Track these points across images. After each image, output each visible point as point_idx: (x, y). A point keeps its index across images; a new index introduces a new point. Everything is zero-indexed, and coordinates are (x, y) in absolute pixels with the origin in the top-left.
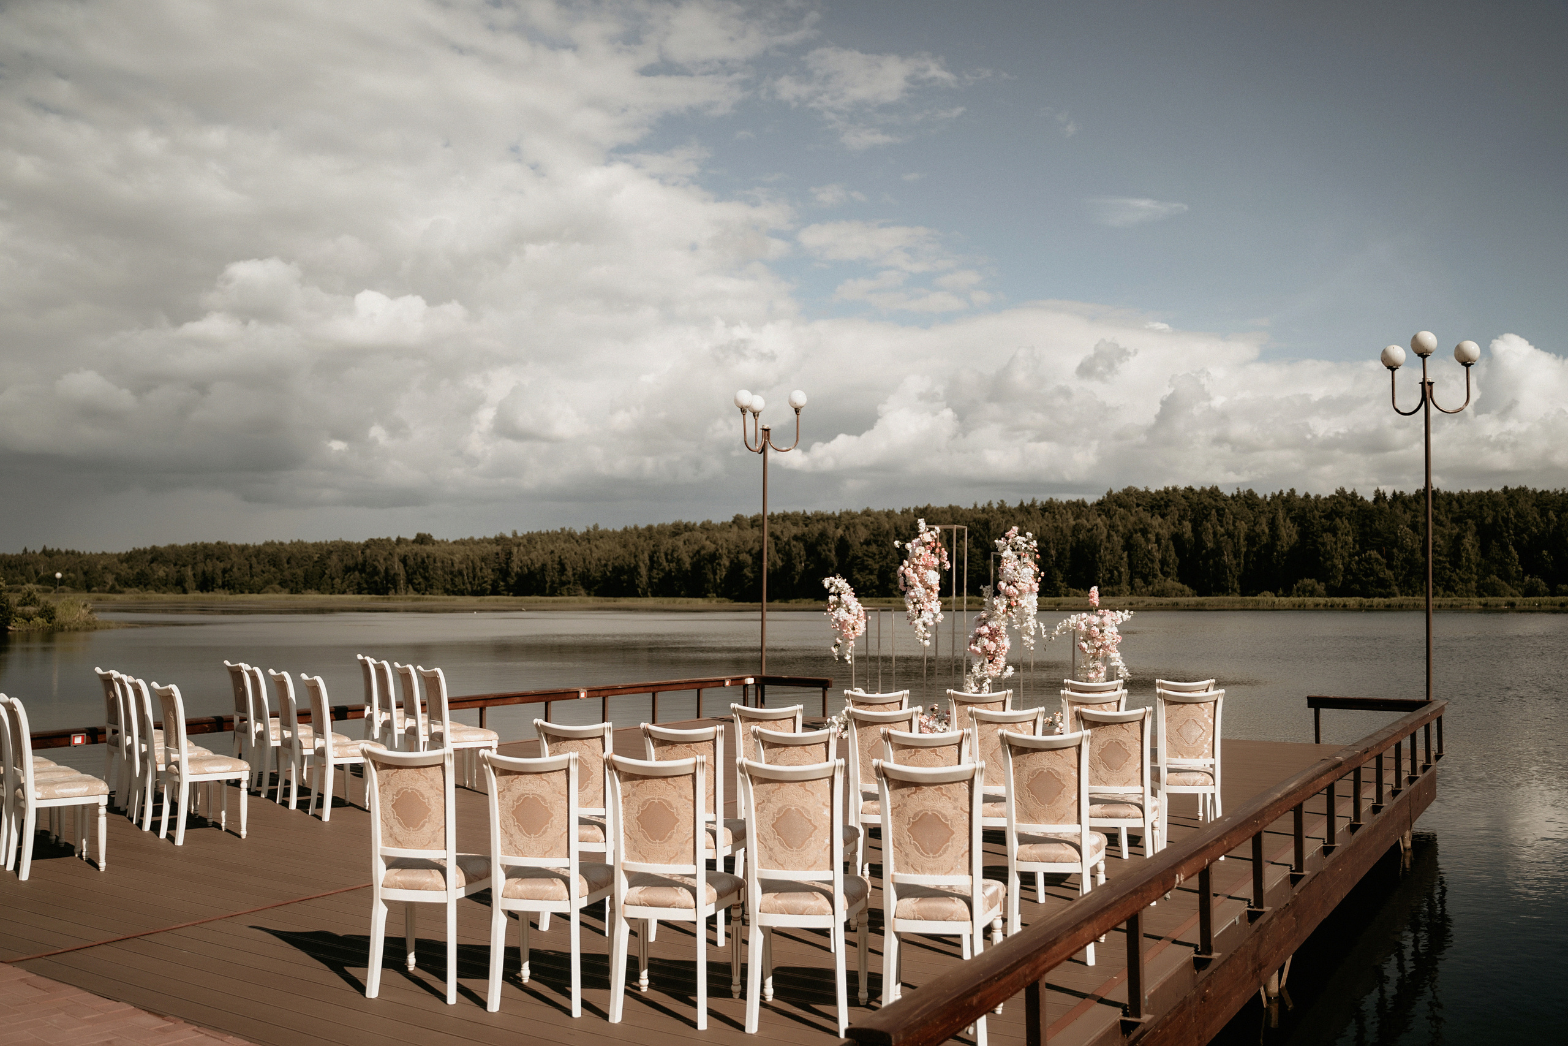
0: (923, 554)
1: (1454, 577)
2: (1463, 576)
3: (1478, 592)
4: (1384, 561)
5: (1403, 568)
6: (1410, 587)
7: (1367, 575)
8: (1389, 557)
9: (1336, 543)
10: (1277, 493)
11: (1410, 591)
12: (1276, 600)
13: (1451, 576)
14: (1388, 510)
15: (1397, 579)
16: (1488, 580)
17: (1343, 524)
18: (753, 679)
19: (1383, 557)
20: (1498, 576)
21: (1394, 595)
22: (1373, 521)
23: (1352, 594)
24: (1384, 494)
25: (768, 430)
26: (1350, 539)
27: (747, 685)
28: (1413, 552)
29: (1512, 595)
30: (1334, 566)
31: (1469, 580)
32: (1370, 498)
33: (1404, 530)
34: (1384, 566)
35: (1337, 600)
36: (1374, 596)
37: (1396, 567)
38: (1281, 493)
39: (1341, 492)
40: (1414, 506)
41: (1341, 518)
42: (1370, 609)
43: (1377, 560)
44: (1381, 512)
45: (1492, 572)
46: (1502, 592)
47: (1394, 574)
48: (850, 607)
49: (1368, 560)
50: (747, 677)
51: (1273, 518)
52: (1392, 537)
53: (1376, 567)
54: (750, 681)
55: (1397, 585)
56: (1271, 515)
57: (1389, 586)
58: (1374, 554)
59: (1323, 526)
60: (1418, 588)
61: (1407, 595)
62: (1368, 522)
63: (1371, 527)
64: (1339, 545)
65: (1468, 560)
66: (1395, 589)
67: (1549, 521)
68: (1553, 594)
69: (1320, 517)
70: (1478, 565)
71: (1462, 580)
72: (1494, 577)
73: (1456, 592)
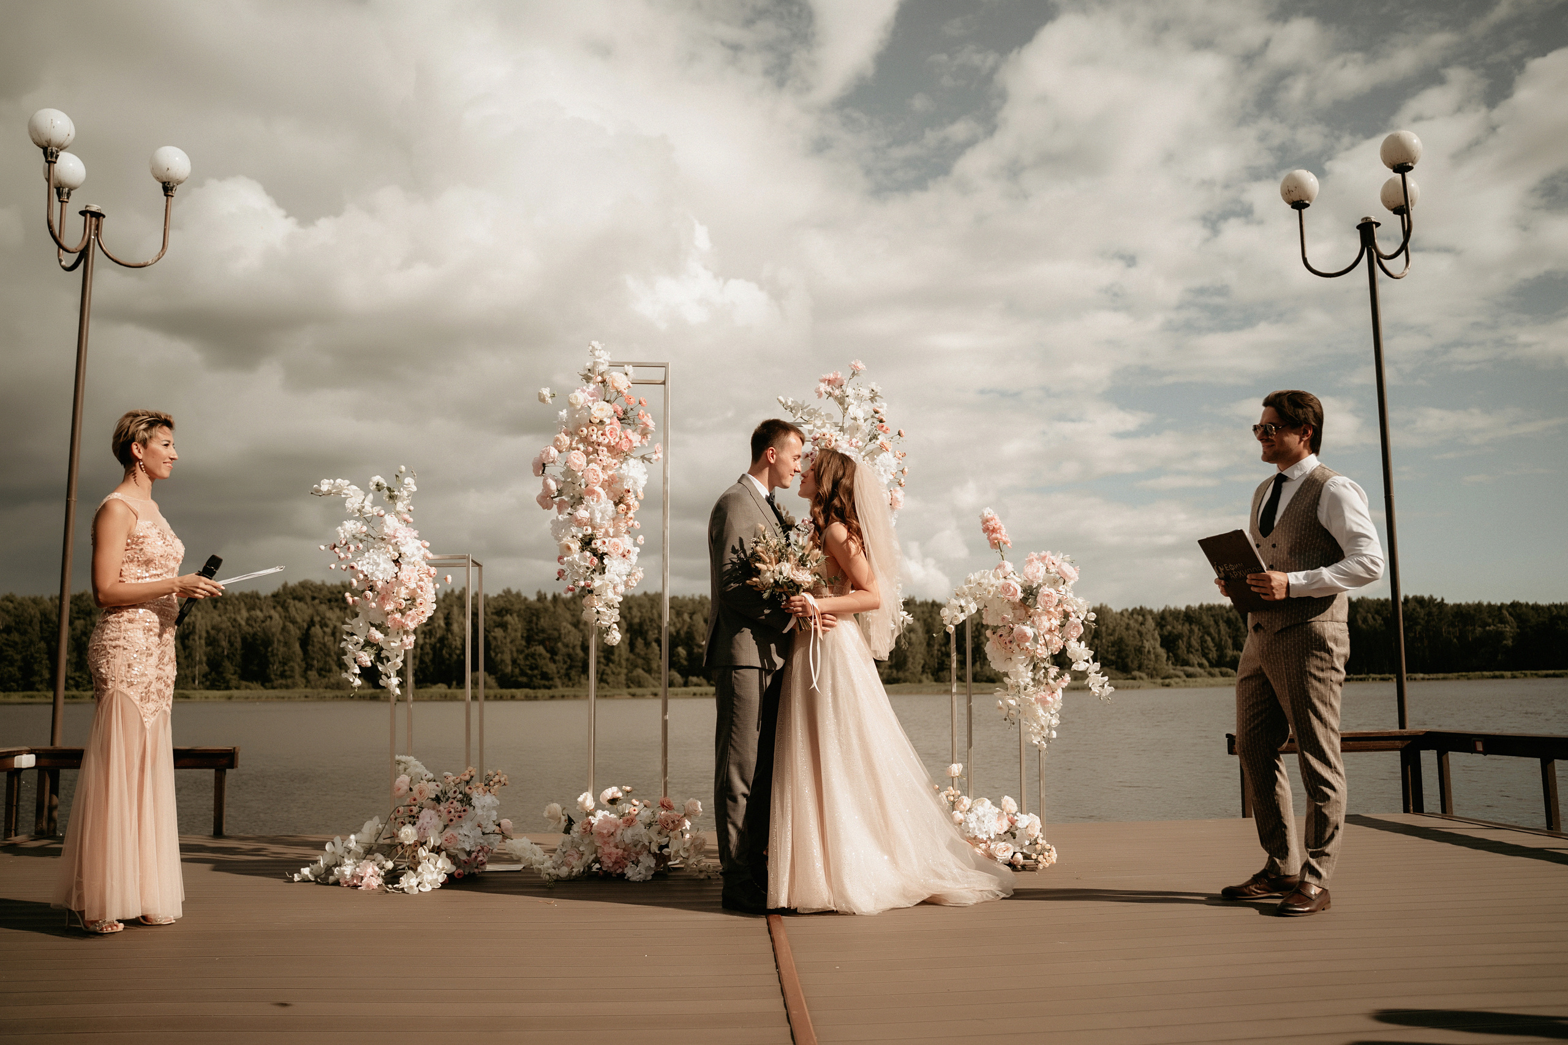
0: (608, 421)
1: (608, 671)
2: (614, 670)
3: (627, 684)
4: (548, 655)
5: (565, 662)
6: (570, 679)
7: (532, 669)
8: (553, 652)
9: (505, 638)
10: (449, 591)
11: (570, 684)
12: (449, 691)
13: (604, 670)
14: (552, 609)
15: (558, 672)
16: (635, 673)
17: (512, 620)
18: (32, 757)
19: (547, 651)
20: (643, 669)
21: (556, 687)
22: (538, 618)
23: (518, 685)
24: (545, 595)
25: (98, 216)
26: (519, 634)
27: (21, 770)
28: (574, 647)
29: (654, 686)
30: (502, 661)
31: (619, 674)
32: (532, 598)
33: (566, 627)
34: (547, 661)
35: (507, 692)
36: (539, 688)
37: (559, 661)
38: (453, 591)
39: (508, 592)
40: (572, 606)
41: (511, 615)
42: (536, 698)
43: (540, 655)
44: (546, 610)
45: (636, 666)
46: (646, 684)
47: (557, 668)
48: (403, 549)
49: (533, 655)
50: (20, 753)
51: (449, 614)
52: (556, 634)
53: (541, 662)
54: (27, 761)
55: (559, 678)
56: (446, 611)
57: (552, 679)
58: (541, 649)
59: (495, 622)
60: (577, 681)
61: (567, 686)
62: (534, 618)
63: (537, 624)
64: (508, 640)
65: (620, 655)
66: (558, 682)
67: (684, 621)
68: (686, 684)
69: (492, 613)
70: (627, 660)
71: (613, 673)
72: (640, 671)
73: (608, 683)
